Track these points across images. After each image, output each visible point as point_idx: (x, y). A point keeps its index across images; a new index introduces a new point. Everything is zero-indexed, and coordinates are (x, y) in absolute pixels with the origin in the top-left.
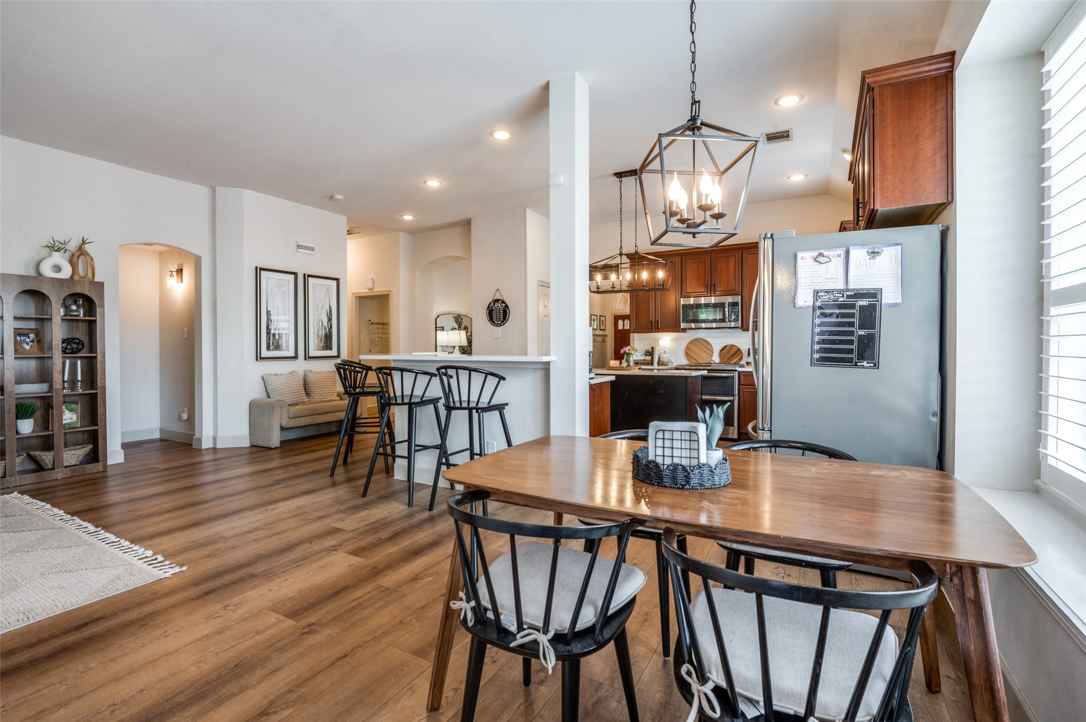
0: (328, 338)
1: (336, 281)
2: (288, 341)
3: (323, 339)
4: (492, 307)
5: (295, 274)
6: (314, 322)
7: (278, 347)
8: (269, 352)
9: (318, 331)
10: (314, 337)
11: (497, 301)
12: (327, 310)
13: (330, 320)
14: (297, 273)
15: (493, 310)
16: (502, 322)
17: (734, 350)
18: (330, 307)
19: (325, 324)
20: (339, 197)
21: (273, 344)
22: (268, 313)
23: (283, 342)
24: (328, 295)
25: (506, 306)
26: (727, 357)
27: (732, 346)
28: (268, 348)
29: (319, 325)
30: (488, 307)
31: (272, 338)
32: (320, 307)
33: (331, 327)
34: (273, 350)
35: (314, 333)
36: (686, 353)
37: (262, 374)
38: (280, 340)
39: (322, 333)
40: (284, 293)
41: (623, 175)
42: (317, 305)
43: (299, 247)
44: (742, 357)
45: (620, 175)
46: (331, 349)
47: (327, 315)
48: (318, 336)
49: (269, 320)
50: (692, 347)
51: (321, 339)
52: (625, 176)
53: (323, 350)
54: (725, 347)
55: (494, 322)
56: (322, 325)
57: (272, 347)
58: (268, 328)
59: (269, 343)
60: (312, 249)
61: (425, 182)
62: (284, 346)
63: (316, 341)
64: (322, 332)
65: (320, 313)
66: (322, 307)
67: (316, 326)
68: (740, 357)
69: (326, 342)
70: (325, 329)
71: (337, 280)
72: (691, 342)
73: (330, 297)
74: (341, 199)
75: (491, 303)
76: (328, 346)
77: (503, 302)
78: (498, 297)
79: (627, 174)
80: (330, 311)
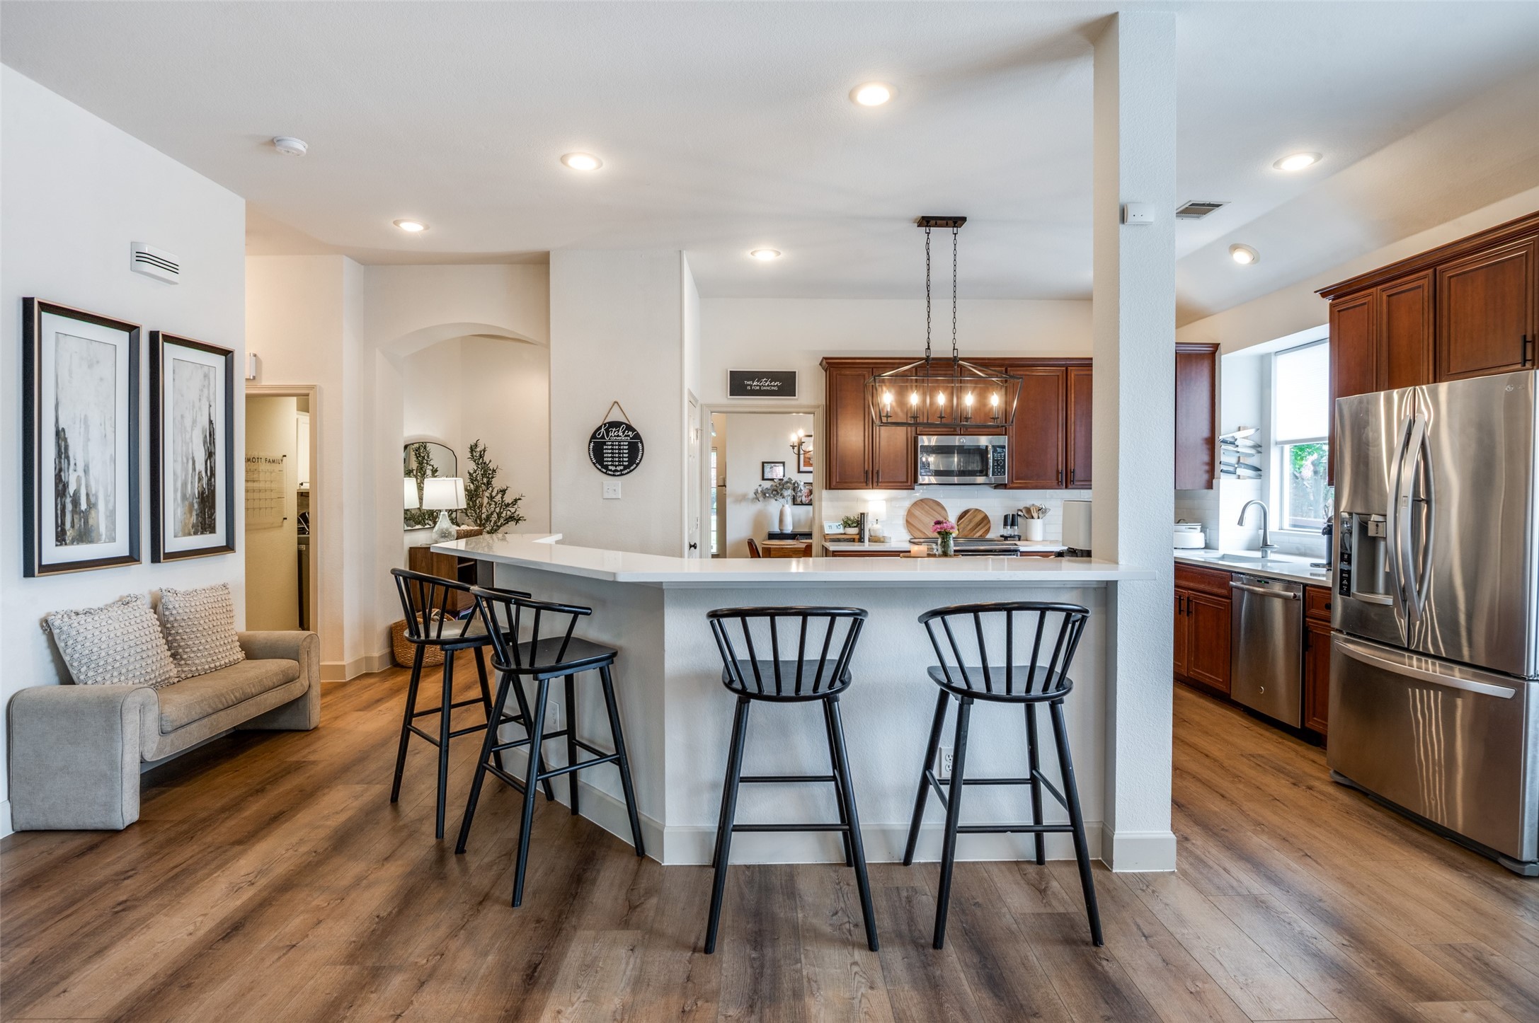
0: (206, 500)
1: (222, 358)
2: (112, 515)
3: (196, 506)
4: (603, 437)
5: (131, 329)
6: (175, 461)
7: (85, 536)
8: (63, 548)
9: (184, 485)
10: (175, 499)
11: (615, 425)
12: (204, 431)
13: (210, 455)
14: (136, 327)
15: (604, 443)
16: (626, 468)
17: (979, 517)
18: (211, 422)
19: (200, 466)
20: (299, 145)
21: (73, 526)
22: (60, 434)
23: (100, 520)
24: (206, 391)
25: (637, 436)
26: (969, 527)
27: (977, 510)
28: (61, 538)
29: (187, 471)
30: (594, 437)
31: (69, 507)
32: (188, 422)
33: (213, 474)
34: (72, 543)
35: (175, 491)
36: (907, 521)
37: (42, 615)
38: (93, 512)
39: (194, 489)
40: (101, 379)
41: (933, 222)
42: (182, 417)
43: (141, 257)
44: (990, 528)
45: (927, 222)
46: (213, 530)
47: (205, 442)
48: (184, 497)
49: (62, 452)
50: (917, 512)
51: (192, 505)
52: (936, 225)
53: (195, 533)
54: (966, 513)
55: (606, 467)
56: (194, 469)
57: (70, 533)
58: (58, 478)
59: (63, 523)
60: (173, 268)
61: (563, 159)
62: (102, 529)
63: (179, 511)
64: (193, 487)
65: (188, 436)
66: (194, 422)
67: (179, 471)
68: (987, 527)
69: (202, 513)
70: (200, 479)
71: (227, 353)
72: (915, 504)
73: (212, 397)
74: (299, 153)
75: (600, 428)
76: (206, 525)
77: (629, 428)
78: (616, 416)
79: (939, 222)
80: (212, 434)
